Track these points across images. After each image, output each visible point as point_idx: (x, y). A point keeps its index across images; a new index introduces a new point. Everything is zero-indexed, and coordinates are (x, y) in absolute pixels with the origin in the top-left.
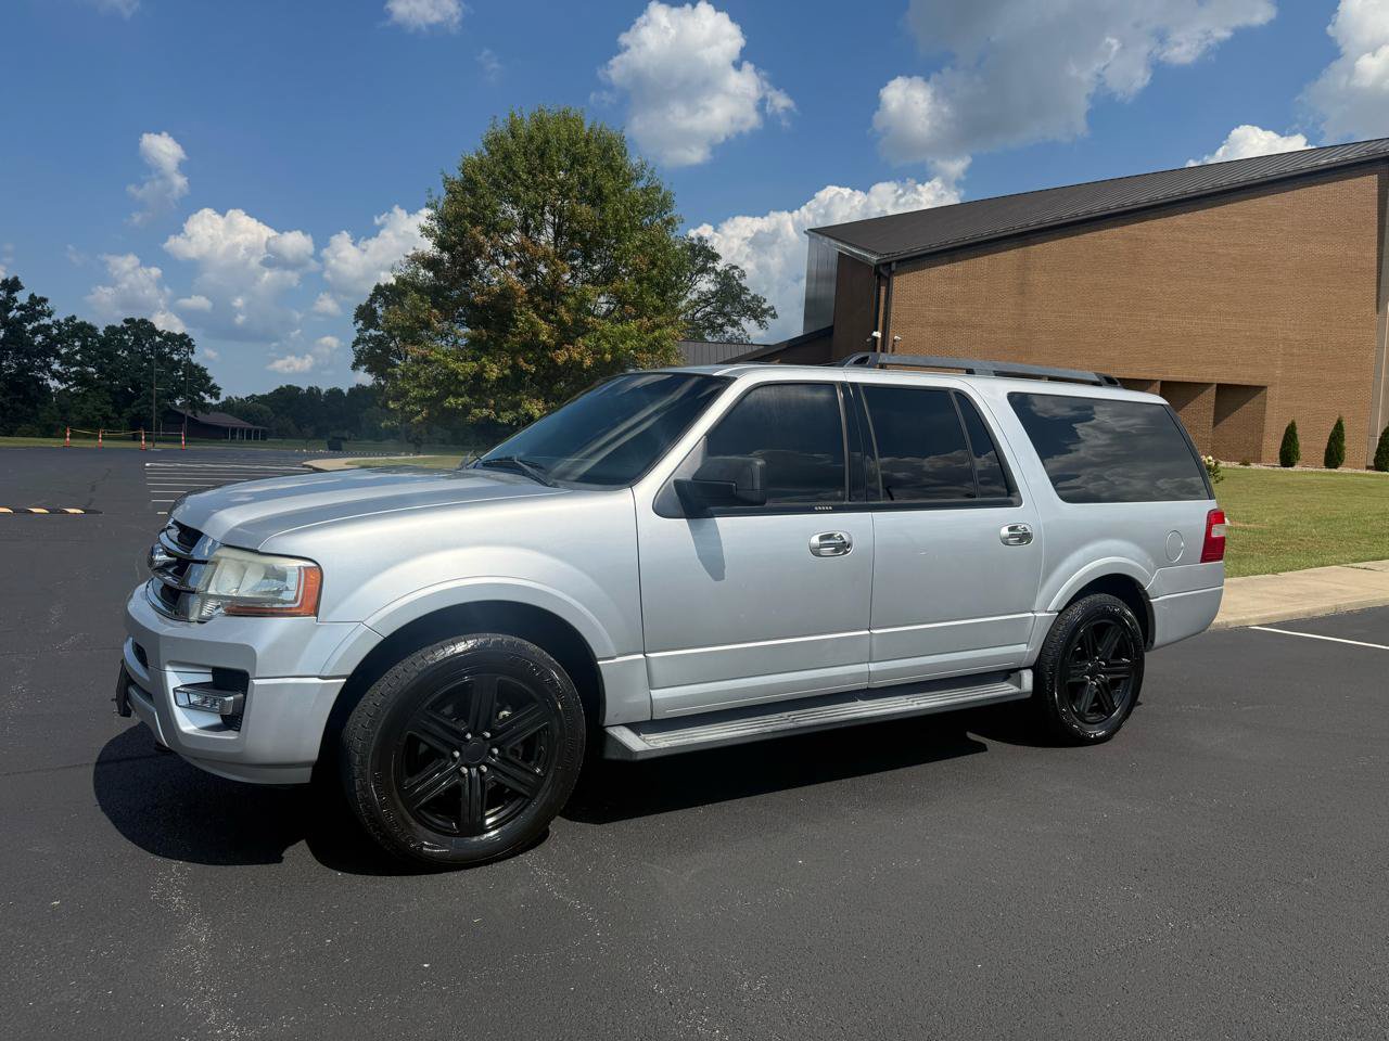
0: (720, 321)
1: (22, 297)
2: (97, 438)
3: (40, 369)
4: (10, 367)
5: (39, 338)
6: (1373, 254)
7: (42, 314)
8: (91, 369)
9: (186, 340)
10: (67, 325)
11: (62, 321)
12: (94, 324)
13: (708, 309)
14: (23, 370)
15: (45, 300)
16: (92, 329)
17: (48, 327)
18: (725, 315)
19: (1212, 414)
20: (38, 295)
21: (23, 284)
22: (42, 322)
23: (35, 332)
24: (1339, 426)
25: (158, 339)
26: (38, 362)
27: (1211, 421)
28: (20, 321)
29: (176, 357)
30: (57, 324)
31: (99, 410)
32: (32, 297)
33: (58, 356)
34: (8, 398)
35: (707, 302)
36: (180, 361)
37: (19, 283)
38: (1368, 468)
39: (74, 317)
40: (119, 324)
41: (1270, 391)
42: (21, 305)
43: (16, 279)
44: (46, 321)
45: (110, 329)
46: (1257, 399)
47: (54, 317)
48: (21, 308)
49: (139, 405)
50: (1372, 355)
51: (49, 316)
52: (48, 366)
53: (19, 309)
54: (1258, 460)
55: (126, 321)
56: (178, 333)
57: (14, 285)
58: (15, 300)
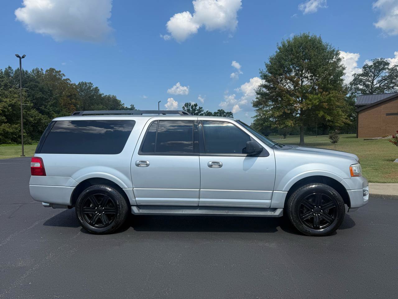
0: (392, 85)
1: (198, 108)
7: (201, 111)
12: (212, 112)
13: (386, 82)
15: (202, 108)
18: (394, 83)
21: (198, 105)
25: (225, 114)
32: (200, 107)
35: (385, 80)
39: (208, 111)
40: (217, 111)
43: (196, 104)
47: (204, 112)
48: (198, 110)
51: (203, 111)
53: (197, 110)
55: (218, 110)
56: (229, 112)
57: (196, 105)
58: (196, 109)
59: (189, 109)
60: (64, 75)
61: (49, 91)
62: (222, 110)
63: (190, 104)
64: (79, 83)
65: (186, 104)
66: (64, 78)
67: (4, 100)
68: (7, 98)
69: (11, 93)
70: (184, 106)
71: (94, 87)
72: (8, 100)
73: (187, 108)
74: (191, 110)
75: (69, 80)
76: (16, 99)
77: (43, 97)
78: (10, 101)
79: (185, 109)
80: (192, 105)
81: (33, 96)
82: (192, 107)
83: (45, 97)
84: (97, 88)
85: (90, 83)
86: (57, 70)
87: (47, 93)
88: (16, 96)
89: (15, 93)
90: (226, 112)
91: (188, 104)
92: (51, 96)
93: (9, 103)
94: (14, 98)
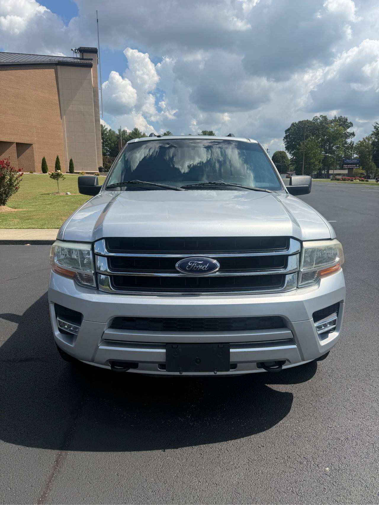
6: (57, 98)
19: (16, 154)
24: (58, 159)
27: (16, 157)
38: (67, 172)
41: (34, 145)
46: (30, 149)
50: (62, 134)
54: (35, 172)
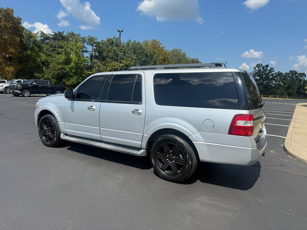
1: (269, 68)
2: (269, 97)
3: (271, 83)
4: (265, 83)
5: (271, 77)
7: (272, 71)
8: (280, 83)
9: (304, 74)
10: (277, 73)
11: (277, 72)
12: (283, 73)
14: (268, 83)
16: (282, 74)
17: (273, 74)
20: (272, 68)
22: (272, 73)
23: (270, 75)
25: (297, 75)
26: (271, 82)
28: (268, 73)
29: (301, 79)
30: (276, 73)
31: (281, 91)
32: (271, 68)
33: (275, 80)
34: (263, 89)
36: (302, 79)
37: (268, 65)
39: (279, 71)
40: (288, 72)
42: (268, 70)
44: (273, 73)
45: (286, 73)
47: (275, 72)
49: (290, 90)
51: (274, 72)
52: (272, 82)
55: (290, 71)
56: (302, 73)
57: (267, 66)
58: (267, 69)
59: (260, 69)
60: (161, 44)
61: (151, 56)
62: (294, 71)
63: (262, 65)
64: (173, 49)
65: (257, 65)
66: (161, 46)
67: (123, 62)
68: (124, 60)
69: (127, 57)
70: (256, 67)
71: (183, 52)
72: (124, 62)
73: (258, 68)
74: (262, 70)
75: (164, 47)
76: (129, 61)
77: (146, 60)
78: (126, 63)
79: (256, 70)
80: (263, 66)
81: (141, 59)
82: (263, 68)
83: (148, 60)
84: (184, 53)
85: (180, 49)
86: (158, 41)
87: (149, 57)
88: (130, 59)
89: (129, 57)
90: (299, 73)
91: (259, 64)
92: (152, 60)
93: (125, 64)
94: (128, 61)
